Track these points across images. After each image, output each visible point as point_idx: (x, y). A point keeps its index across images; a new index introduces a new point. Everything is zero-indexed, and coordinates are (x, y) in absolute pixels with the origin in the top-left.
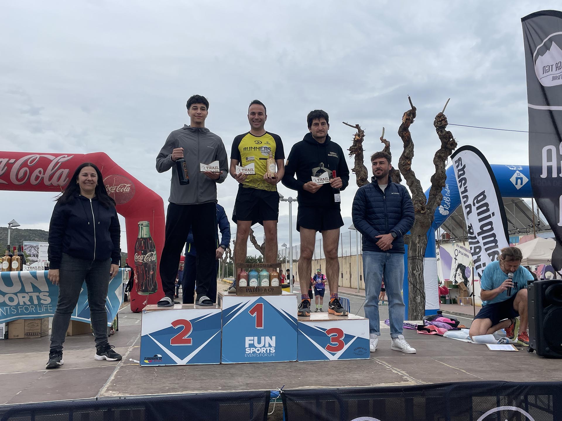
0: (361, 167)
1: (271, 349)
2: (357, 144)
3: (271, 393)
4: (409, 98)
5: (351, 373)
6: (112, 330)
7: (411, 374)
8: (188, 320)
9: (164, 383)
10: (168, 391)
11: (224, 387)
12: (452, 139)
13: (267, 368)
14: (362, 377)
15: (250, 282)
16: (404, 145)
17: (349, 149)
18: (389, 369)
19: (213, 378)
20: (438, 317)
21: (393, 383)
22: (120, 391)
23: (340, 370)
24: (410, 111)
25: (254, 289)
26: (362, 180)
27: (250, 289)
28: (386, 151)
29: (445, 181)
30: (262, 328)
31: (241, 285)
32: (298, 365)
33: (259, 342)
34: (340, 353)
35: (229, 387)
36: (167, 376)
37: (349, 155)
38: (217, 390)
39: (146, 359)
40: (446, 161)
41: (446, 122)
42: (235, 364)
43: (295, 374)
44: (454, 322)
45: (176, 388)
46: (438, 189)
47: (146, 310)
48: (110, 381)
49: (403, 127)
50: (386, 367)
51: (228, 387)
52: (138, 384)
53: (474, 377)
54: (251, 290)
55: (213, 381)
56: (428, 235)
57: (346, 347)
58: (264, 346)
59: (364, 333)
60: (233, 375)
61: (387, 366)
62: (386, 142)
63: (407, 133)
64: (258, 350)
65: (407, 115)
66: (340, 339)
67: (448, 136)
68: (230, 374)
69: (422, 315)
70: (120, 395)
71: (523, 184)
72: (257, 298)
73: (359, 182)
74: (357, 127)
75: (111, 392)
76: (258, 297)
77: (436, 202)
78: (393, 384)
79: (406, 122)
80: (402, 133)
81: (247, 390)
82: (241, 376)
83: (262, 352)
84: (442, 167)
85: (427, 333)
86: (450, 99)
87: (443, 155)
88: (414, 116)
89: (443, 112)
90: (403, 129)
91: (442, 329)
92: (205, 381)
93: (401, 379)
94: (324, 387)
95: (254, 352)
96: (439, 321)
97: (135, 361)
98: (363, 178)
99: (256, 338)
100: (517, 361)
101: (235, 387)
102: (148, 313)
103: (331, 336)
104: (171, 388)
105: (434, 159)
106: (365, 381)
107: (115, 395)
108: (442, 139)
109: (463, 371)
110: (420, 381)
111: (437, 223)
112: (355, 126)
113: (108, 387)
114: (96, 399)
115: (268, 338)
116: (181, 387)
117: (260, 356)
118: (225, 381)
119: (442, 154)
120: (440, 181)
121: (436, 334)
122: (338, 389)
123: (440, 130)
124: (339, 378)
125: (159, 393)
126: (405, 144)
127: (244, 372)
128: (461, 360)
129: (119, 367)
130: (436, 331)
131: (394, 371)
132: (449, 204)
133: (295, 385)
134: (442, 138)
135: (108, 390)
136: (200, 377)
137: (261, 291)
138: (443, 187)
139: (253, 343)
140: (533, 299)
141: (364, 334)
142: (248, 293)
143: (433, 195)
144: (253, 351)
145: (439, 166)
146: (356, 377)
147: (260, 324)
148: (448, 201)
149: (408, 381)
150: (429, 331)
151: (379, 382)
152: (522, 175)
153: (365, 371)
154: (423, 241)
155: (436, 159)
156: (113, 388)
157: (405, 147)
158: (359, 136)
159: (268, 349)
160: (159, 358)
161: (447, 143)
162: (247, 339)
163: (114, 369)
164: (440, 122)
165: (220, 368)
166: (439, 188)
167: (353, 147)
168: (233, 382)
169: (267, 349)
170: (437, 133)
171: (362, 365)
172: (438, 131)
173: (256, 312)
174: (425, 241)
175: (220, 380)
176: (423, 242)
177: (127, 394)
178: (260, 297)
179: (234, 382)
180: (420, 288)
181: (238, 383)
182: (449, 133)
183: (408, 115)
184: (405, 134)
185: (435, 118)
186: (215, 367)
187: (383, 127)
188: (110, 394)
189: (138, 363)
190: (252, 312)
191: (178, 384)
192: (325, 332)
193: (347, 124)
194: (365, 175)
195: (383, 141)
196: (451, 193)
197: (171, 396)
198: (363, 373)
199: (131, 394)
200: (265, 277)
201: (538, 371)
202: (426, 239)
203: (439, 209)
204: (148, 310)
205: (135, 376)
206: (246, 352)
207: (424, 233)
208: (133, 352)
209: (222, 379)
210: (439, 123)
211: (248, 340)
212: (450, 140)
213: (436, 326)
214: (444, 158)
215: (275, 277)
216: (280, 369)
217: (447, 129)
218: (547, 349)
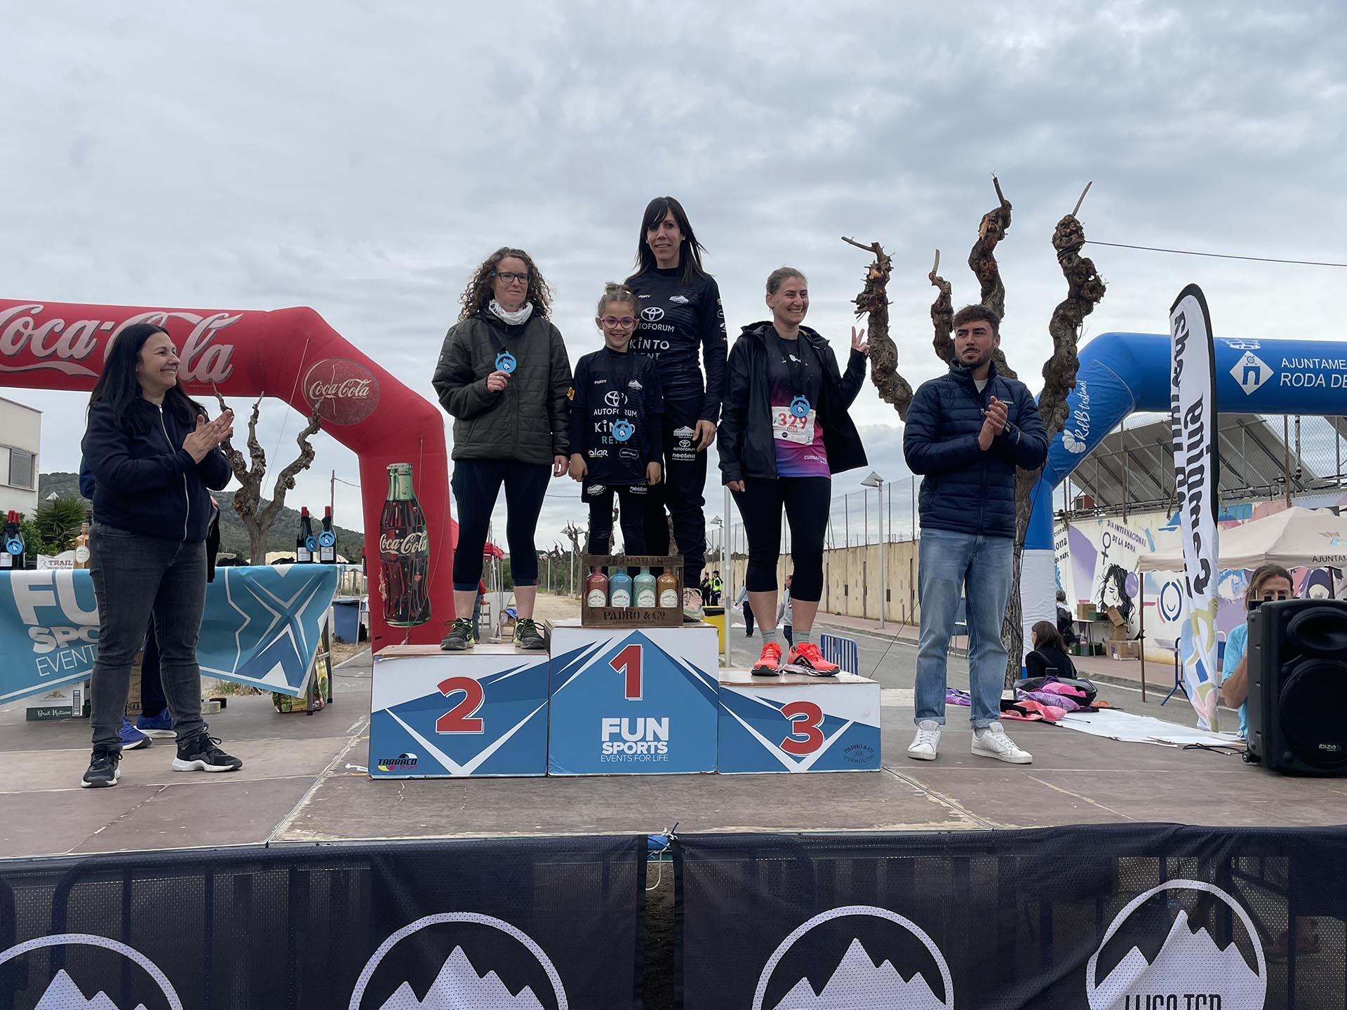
0: (882, 341)
1: (659, 746)
2: (874, 289)
3: (649, 841)
4: (995, 180)
5: (834, 801)
6: (319, 700)
7: (967, 805)
8: (475, 677)
9: (417, 814)
10: (425, 831)
11: (546, 826)
12: (1095, 275)
13: (647, 788)
14: (858, 810)
15: (613, 597)
16: (982, 290)
17: (855, 300)
18: (920, 793)
19: (526, 806)
20: (1048, 681)
21: (926, 824)
22: (320, 831)
23: (811, 795)
24: (997, 212)
25: (622, 614)
26: (884, 371)
27: (612, 613)
28: (942, 304)
29: (1074, 375)
30: (640, 699)
31: (593, 603)
32: (717, 782)
33: (633, 730)
34: (812, 758)
35: (559, 826)
36: (425, 800)
37: (856, 313)
38: (532, 831)
39: (382, 763)
40: (1079, 329)
41: (1082, 236)
42: (579, 776)
43: (710, 801)
44: (1083, 694)
45: (442, 827)
46: (1058, 393)
47: (381, 655)
48: (300, 808)
49: (979, 249)
50: (915, 789)
51: (557, 825)
52: (360, 816)
53: (1112, 814)
54: (615, 616)
55: (527, 813)
56: (1032, 496)
57: (827, 744)
58: (644, 739)
59: (867, 714)
60: (569, 801)
61: (917, 788)
62: (943, 285)
63: (988, 262)
64: (630, 748)
65: (990, 220)
66: (814, 726)
67: (1084, 269)
68: (566, 797)
69: (1014, 678)
70: (318, 838)
71: (1261, 384)
72: (628, 633)
73: (877, 376)
74: (875, 248)
75: (299, 831)
76: (633, 631)
77: (1054, 424)
78: (925, 826)
79: (986, 237)
80: (977, 261)
81: (597, 832)
82: (588, 802)
83: (639, 752)
84: (1068, 342)
85: (1020, 716)
86: (1091, 182)
87: (1071, 314)
88: (1006, 223)
89: (1074, 214)
90: (980, 254)
91: (1054, 710)
92: (507, 812)
93: (945, 815)
94: (769, 830)
95: (621, 752)
96: (1050, 691)
97: (359, 768)
98: (887, 367)
99: (625, 721)
100: (1216, 781)
101: (571, 827)
102: (387, 663)
103: (793, 719)
104: (430, 826)
105: (1051, 323)
106: (864, 818)
107: (306, 838)
108: (1070, 276)
109: (1089, 800)
110: (987, 820)
111: (1058, 471)
112: (871, 246)
113: (293, 822)
114: (264, 847)
115: (651, 722)
116: (452, 824)
117: (633, 759)
118: (551, 812)
119: (1069, 310)
120: (1063, 374)
121: (1040, 720)
122: (800, 834)
123: (1066, 255)
124: (807, 811)
125: (403, 836)
126: (985, 288)
127: (596, 794)
128: (1086, 776)
129: (323, 780)
130: (1039, 714)
131: (931, 798)
132: (1086, 427)
133: (704, 825)
134: (1070, 273)
135: (293, 827)
136: (498, 803)
137: (637, 618)
138: (1070, 389)
139: (618, 732)
140: (1259, 643)
141: (867, 716)
142: (609, 621)
143: (1048, 406)
144: (620, 749)
145: (1062, 339)
146: (845, 808)
147: (634, 691)
148: (1085, 420)
149: (959, 819)
150: (1024, 712)
151: (894, 821)
152: (1258, 362)
153: (868, 797)
154: (1022, 511)
155: (1055, 322)
156: (306, 823)
157: (985, 294)
158: (879, 269)
159: (653, 744)
160: (410, 761)
161: (1080, 287)
162: (606, 722)
163: (312, 784)
164: (1067, 237)
165: (544, 784)
166: (1062, 391)
167: (865, 295)
168: (572, 816)
169: (649, 746)
170: (1060, 262)
171: (862, 783)
172: (1061, 258)
173: (626, 664)
174: (1025, 511)
175: (540, 810)
176: (1022, 514)
177: (333, 836)
178: (635, 630)
179: (571, 814)
180: (1011, 617)
181: (580, 818)
182: (1087, 263)
183: (993, 221)
184: (985, 264)
185: (1056, 228)
186: (532, 782)
187: (937, 250)
188: (295, 835)
189: (365, 772)
190: (618, 664)
191: (447, 816)
192: (780, 710)
193: (851, 242)
194: (891, 361)
195: (936, 280)
196: (1092, 402)
197: (429, 842)
198: (860, 801)
199: (341, 836)
200: (645, 586)
201: (1260, 805)
202: (1029, 508)
203: (1063, 440)
204: (385, 656)
205: (357, 799)
206: (604, 752)
207: (1024, 494)
208: (357, 749)
209: (547, 808)
210: (1064, 238)
211: (608, 725)
212: (1090, 279)
213: (1042, 702)
214: (1075, 321)
215: (668, 586)
216: (676, 790)
217: (1082, 254)
218: (1287, 754)
